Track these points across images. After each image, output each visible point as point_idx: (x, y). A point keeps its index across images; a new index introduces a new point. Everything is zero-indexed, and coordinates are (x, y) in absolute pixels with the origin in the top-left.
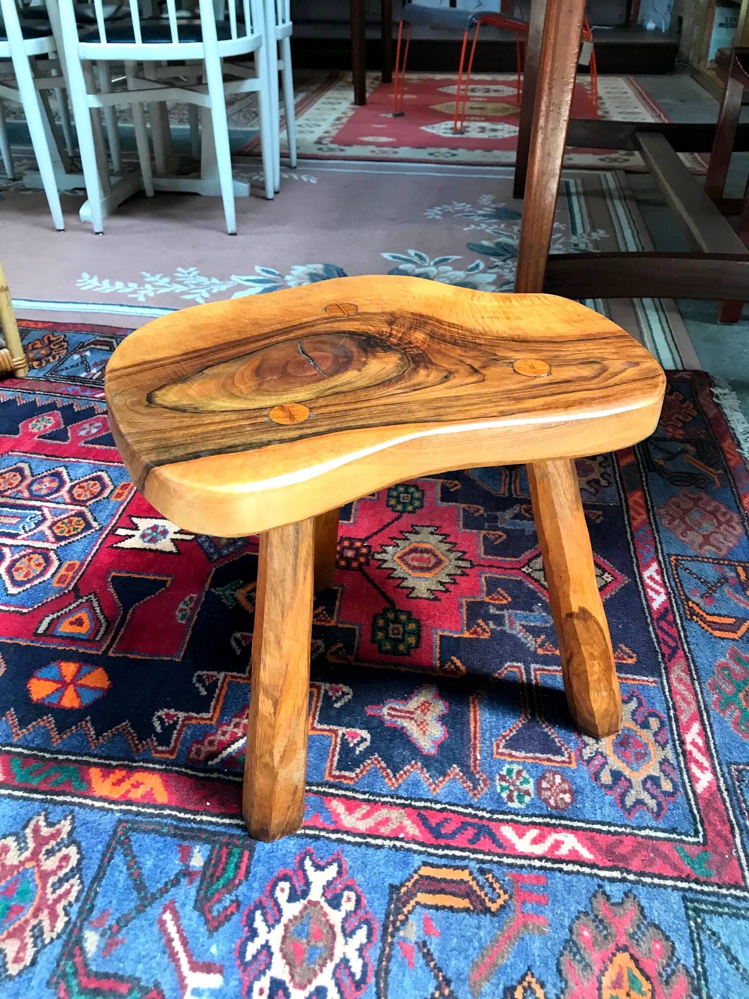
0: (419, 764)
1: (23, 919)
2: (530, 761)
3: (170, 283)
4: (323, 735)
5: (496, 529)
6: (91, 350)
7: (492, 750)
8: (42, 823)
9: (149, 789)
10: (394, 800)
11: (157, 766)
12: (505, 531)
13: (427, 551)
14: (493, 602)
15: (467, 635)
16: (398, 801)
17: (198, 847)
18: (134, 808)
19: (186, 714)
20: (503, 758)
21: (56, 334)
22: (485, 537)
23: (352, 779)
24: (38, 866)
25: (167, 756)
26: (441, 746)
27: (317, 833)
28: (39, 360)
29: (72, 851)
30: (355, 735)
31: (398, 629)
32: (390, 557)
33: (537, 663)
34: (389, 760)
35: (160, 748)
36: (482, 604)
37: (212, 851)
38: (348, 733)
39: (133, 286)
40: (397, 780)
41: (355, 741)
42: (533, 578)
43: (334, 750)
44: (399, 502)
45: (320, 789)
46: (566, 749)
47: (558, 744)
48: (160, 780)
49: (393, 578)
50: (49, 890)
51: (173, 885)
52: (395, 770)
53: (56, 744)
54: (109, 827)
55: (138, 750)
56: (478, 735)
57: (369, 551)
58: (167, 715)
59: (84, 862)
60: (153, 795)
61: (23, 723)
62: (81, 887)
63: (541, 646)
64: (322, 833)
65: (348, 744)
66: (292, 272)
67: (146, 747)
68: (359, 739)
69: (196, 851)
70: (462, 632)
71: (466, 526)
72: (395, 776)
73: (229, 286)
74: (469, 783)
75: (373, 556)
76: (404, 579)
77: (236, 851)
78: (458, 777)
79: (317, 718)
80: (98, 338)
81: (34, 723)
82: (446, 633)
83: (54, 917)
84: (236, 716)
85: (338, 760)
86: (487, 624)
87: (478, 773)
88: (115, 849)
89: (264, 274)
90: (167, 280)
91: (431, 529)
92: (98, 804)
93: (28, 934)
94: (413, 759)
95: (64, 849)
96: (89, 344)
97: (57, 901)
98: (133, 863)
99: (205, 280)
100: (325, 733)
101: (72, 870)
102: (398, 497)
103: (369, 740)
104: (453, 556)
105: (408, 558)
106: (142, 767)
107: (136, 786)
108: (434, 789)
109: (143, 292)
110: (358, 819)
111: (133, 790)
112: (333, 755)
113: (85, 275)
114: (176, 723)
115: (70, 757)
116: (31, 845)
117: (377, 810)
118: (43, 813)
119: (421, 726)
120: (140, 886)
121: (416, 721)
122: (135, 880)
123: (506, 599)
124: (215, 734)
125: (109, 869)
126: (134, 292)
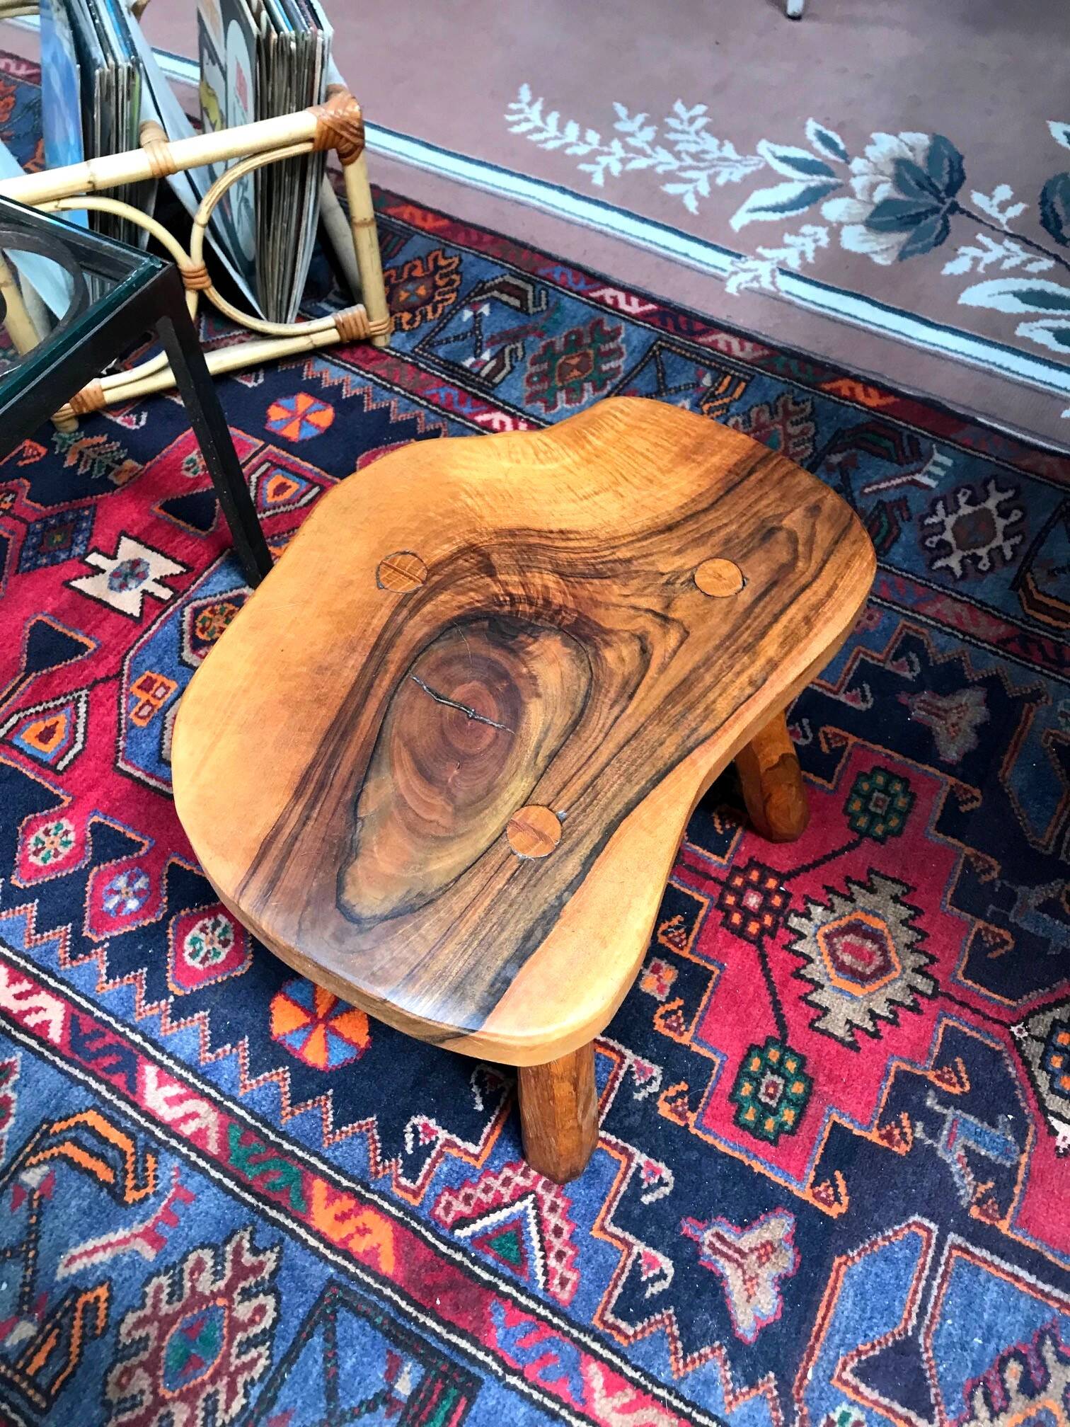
0: (724, 1351)
1: (199, 1380)
2: (881, 1411)
3: (656, 143)
4: (611, 1244)
5: (1002, 922)
6: (493, 302)
7: (833, 1370)
8: (247, 1245)
9: (375, 1245)
10: (671, 1398)
11: (393, 1210)
12: (1017, 932)
13: (875, 936)
14: (938, 1083)
15: (873, 1136)
16: (676, 1403)
17: (410, 1364)
18: (351, 1268)
19: (448, 1136)
20: (844, 1389)
21: (449, 252)
22: (978, 933)
23: (627, 1337)
24: (230, 1309)
25: (409, 1197)
26: (765, 1332)
27: (556, 1407)
28: (412, 310)
29: (270, 1302)
30: (653, 1263)
31: (775, 1085)
32: (813, 931)
33: (961, 1234)
34: (685, 1326)
35: (403, 1181)
36: (922, 1080)
37: (424, 1378)
38: (646, 1255)
39: (593, 137)
40: (686, 1365)
41: (651, 1274)
42: (1021, 1054)
43: (619, 1276)
44: (865, 810)
45: (581, 1336)
46: (940, 1412)
47: (933, 1401)
48: (391, 1235)
49: (802, 977)
50: (234, 1351)
51: (369, 1410)
52: (688, 1349)
53: (285, 1123)
54: (318, 1285)
55: (377, 1173)
56: (823, 1334)
57: (785, 905)
58: (426, 1126)
59: (281, 1326)
60: (378, 1255)
61: (254, 1071)
62: (268, 1362)
63: (980, 1203)
64: (564, 1413)
65: (640, 1274)
66: (869, 150)
67: (388, 1171)
68: (657, 1271)
69: (406, 1369)
70: (868, 1128)
71: (956, 902)
72: (684, 1357)
73: (748, 170)
74: (780, 1413)
75: (786, 920)
76: (818, 986)
77: (453, 1392)
78: (769, 1396)
79: (613, 1210)
80: (508, 278)
81: (267, 1074)
82: (845, 1122)
83: (232, 1393)
84: (509, 1165)
85: (619, 1296)
86: (913, 1127)
87: (799, 1401)
88: (317, 1323)
89: (818, 145)
90: (649, 133)
91: (898, 889)
92: (313, 1242)
93: (201, 1403)
94: (719, 1338)
95: (261, 1295)
96: (491, 289)
97: (239, 1370)
98: (332, 1356)
99: (711, 143)
100: (616, 1243)
101: (264, 1331)
102: (867, 798)
103: (669, 1279)
104: (912, 960)
105: (839, 942)
106: (375, 1202)
107: (363, 1231)
108: (730, 1403)
109: (603, 160)
110: (614, 1408)
111: (357, 1236)
112: (616, 1286)
113: (525, 93)
114: (432, 1145)
115: (296, 1150)
116: (228, 1273)
117: (644, 1406)
118: (250, 1229)
119: (749, 1284)
120: (331, 1393)
121: (744, 1273)
122: (329, 1382)
123: (962, 1085)
124: (474, 1186)
125: (304, 1350)
126: (591, 158)
